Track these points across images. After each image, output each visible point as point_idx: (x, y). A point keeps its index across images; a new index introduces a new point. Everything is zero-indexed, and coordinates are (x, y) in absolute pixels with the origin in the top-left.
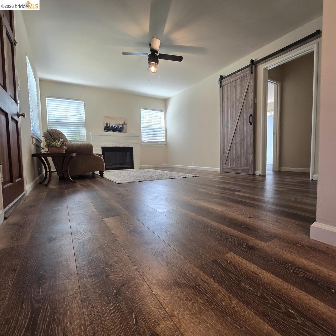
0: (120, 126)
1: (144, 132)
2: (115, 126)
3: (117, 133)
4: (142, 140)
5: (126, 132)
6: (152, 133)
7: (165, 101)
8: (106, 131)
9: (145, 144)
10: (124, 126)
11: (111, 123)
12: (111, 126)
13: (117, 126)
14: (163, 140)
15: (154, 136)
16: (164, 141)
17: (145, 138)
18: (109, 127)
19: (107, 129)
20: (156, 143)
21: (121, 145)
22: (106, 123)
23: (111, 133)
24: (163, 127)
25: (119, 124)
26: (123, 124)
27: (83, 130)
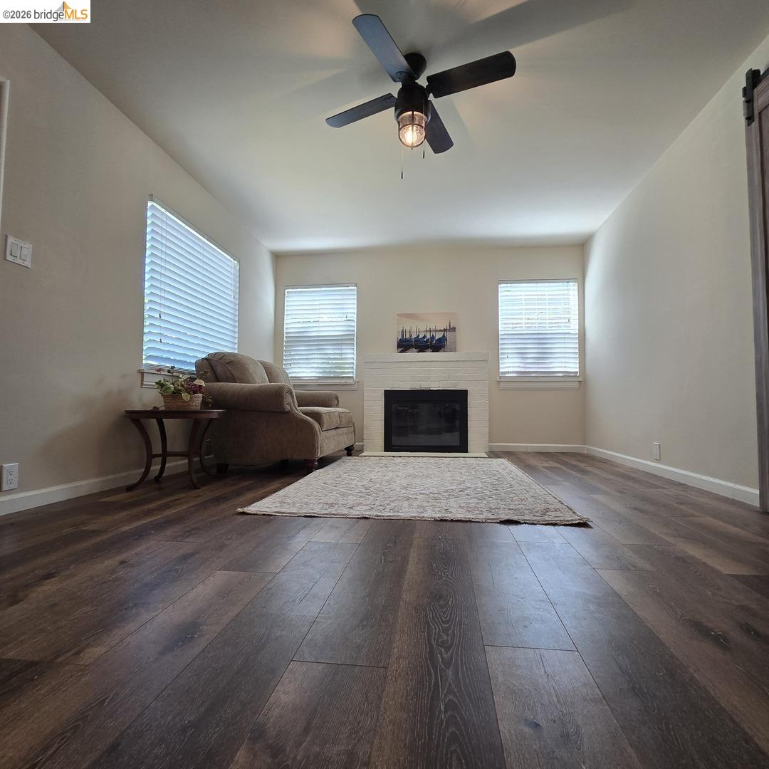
0: (438, 336)
1: (507, 347)
2: (425, 337)
3: (429, 355)
4: (501, 370)
5: (455, 350)
6: (532, 350)
8: (401, 352)
9: (511, 380)
10: (448, 335)
11: (414, 329)
12: (414, 336)
13: (428, 337)
14: (573, 366)
15: (543, 356)
16: (578, 370)
17: (510, 365)
18: (408, 341)
19: (405, 345)
20: (549, 377)
21: (435, 386)
22: (403, 331)
23: (412, 355)
24: (574, 328)
25: (436, 331)
26: (445, 330)
27: (350, 354)
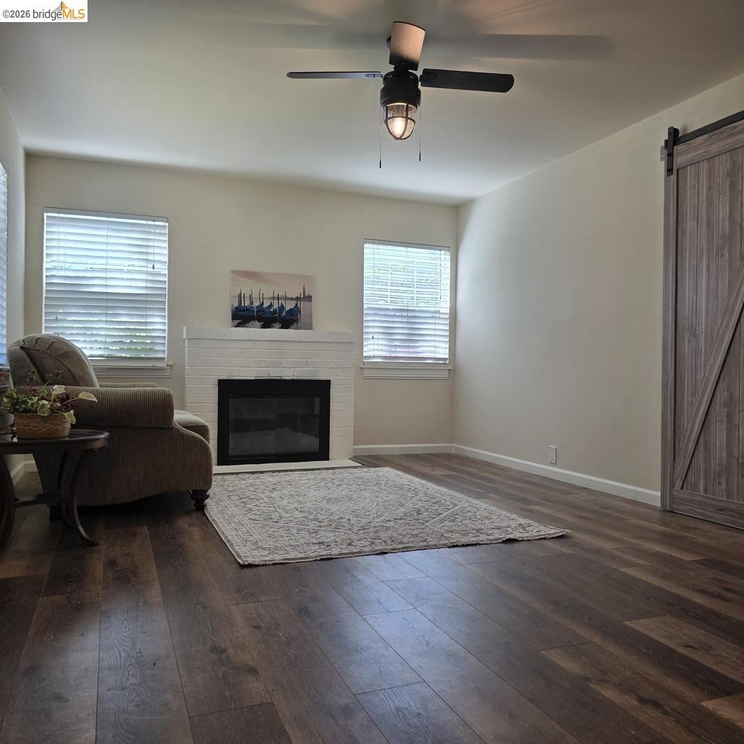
0: (289, 306)
1: (372, 325)
2: (271, 305)
3: (275, 332)
4: (365, 354)
5: (309, 327)
6: (400, 331)
7: (457, 211)
8: (238, 325)
9: (376, 367)
10: (303, 305)
11: (256, 294)
12: (257, 304)
13: (276, 306)
14: (442, 352)
15: (411, 338)
16: (447, 356)
17: (375, 348)
18: (247, 310)
19: (242, 316)
20: (418, 365)
21: (288, 374)
22: (240, 296)
23: (254, 332)
24: (445, 307)
25: (286, 299)
26: (298, 299)
27: (158, 323)
